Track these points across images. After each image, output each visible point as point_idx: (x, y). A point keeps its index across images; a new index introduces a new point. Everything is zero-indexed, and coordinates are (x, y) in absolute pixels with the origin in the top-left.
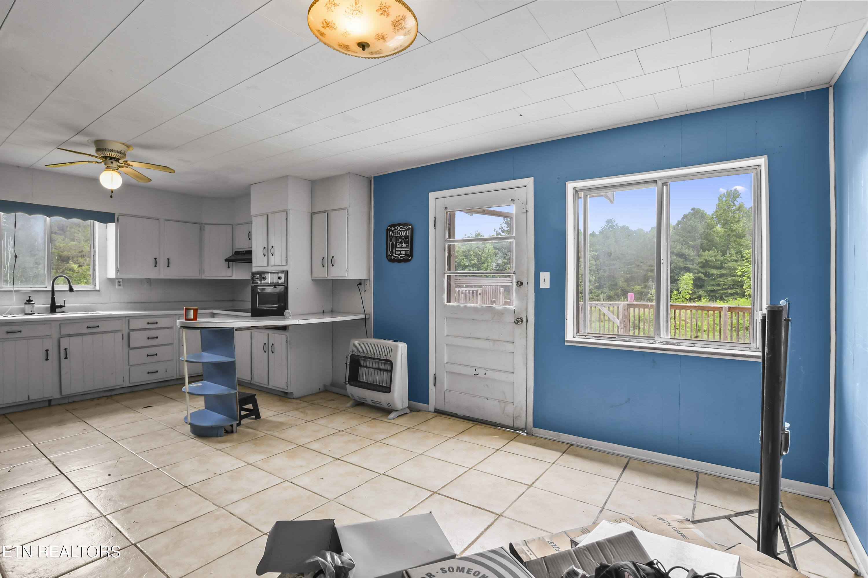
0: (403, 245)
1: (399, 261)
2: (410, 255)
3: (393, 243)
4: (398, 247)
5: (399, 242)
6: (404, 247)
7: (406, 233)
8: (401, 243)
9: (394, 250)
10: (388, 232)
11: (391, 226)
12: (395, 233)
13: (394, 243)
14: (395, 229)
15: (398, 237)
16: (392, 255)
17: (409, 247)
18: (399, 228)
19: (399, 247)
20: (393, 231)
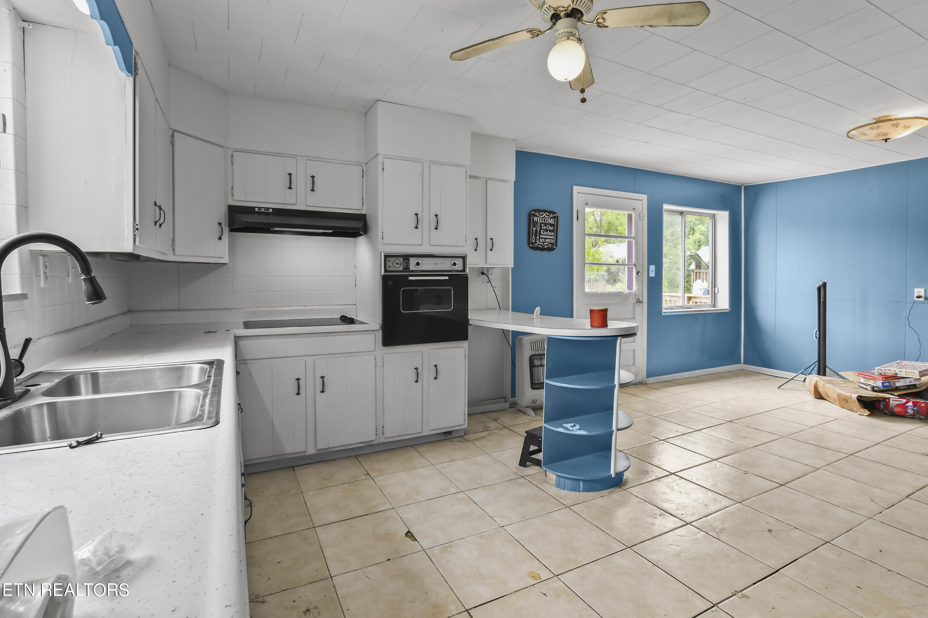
0: (548, 233)
1: (543, 249)
2: (555, 244)
3: (536, 230)
4: (542, 235)
5: (543, 229)
6: (549, 235)
7: (552, 221)
8: (546, 230)
9: (538, 237)
10: (532, 216)
11: (536, 211)
12: (540, 219)
13: (538, 229)
14: (540, 215)
15: (543, 223)
16: (536, 242)
17: (554, 236)
18: (545, 215)
19: (544, 235)
20: (537, 216)
